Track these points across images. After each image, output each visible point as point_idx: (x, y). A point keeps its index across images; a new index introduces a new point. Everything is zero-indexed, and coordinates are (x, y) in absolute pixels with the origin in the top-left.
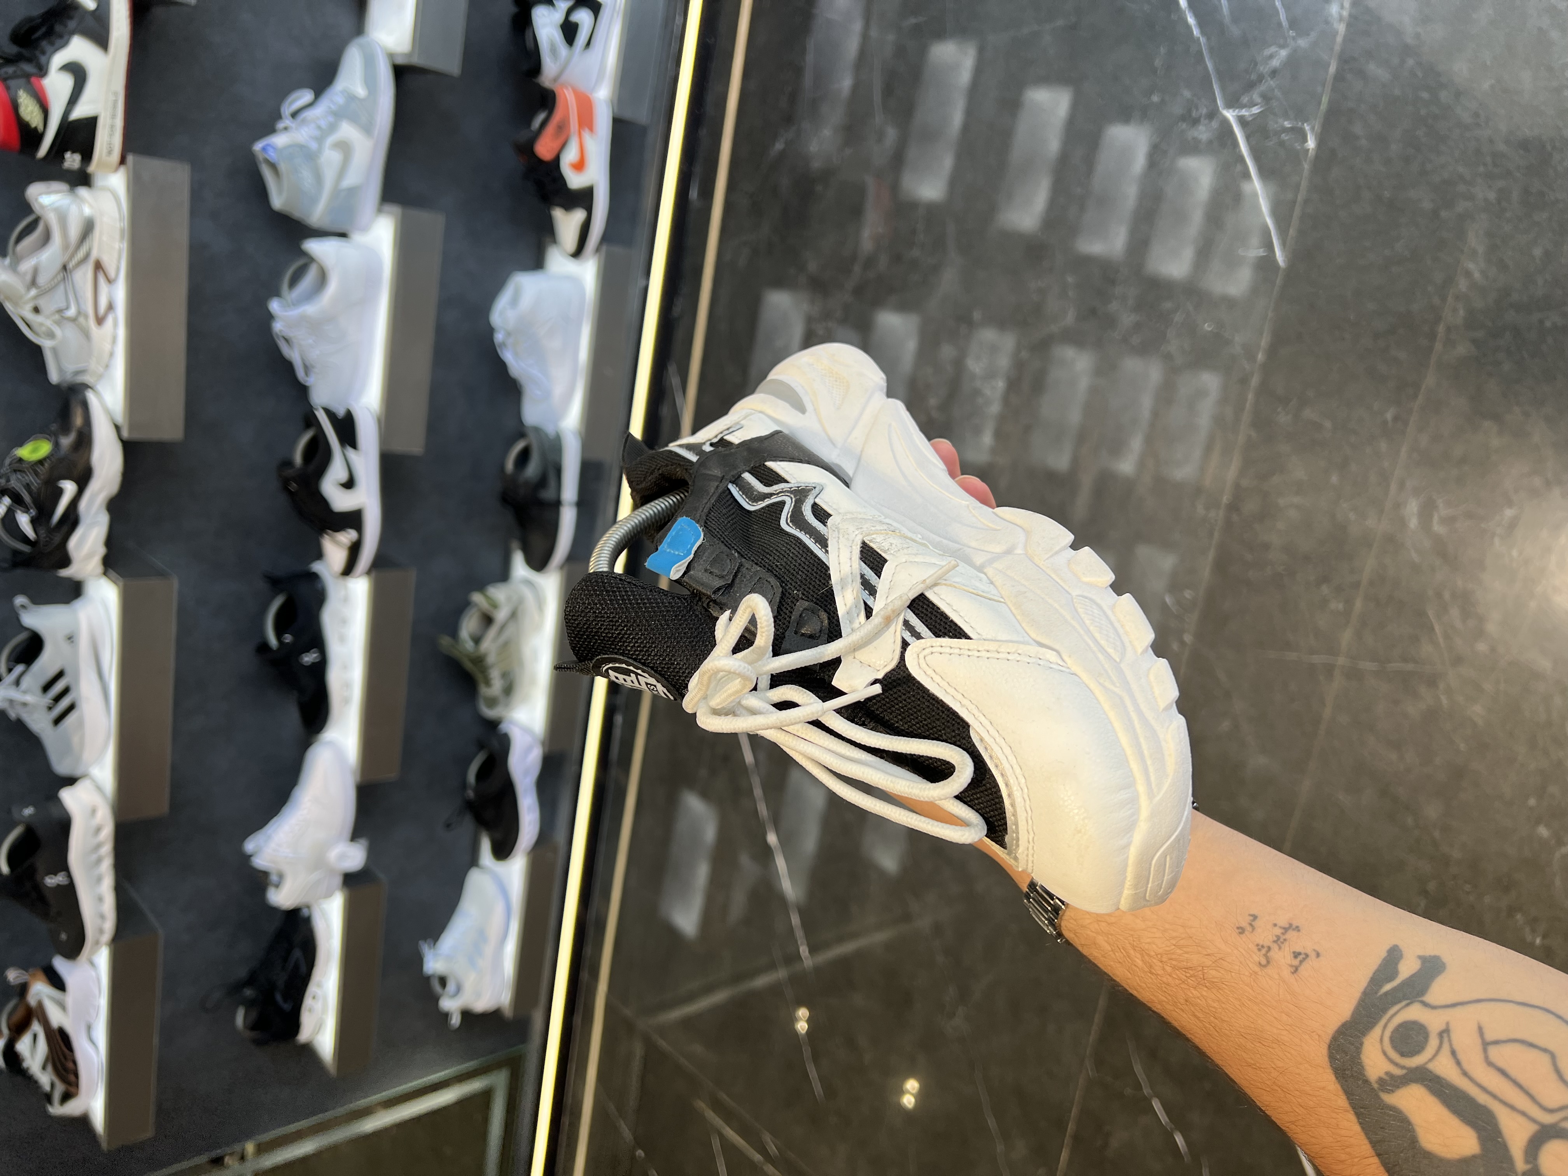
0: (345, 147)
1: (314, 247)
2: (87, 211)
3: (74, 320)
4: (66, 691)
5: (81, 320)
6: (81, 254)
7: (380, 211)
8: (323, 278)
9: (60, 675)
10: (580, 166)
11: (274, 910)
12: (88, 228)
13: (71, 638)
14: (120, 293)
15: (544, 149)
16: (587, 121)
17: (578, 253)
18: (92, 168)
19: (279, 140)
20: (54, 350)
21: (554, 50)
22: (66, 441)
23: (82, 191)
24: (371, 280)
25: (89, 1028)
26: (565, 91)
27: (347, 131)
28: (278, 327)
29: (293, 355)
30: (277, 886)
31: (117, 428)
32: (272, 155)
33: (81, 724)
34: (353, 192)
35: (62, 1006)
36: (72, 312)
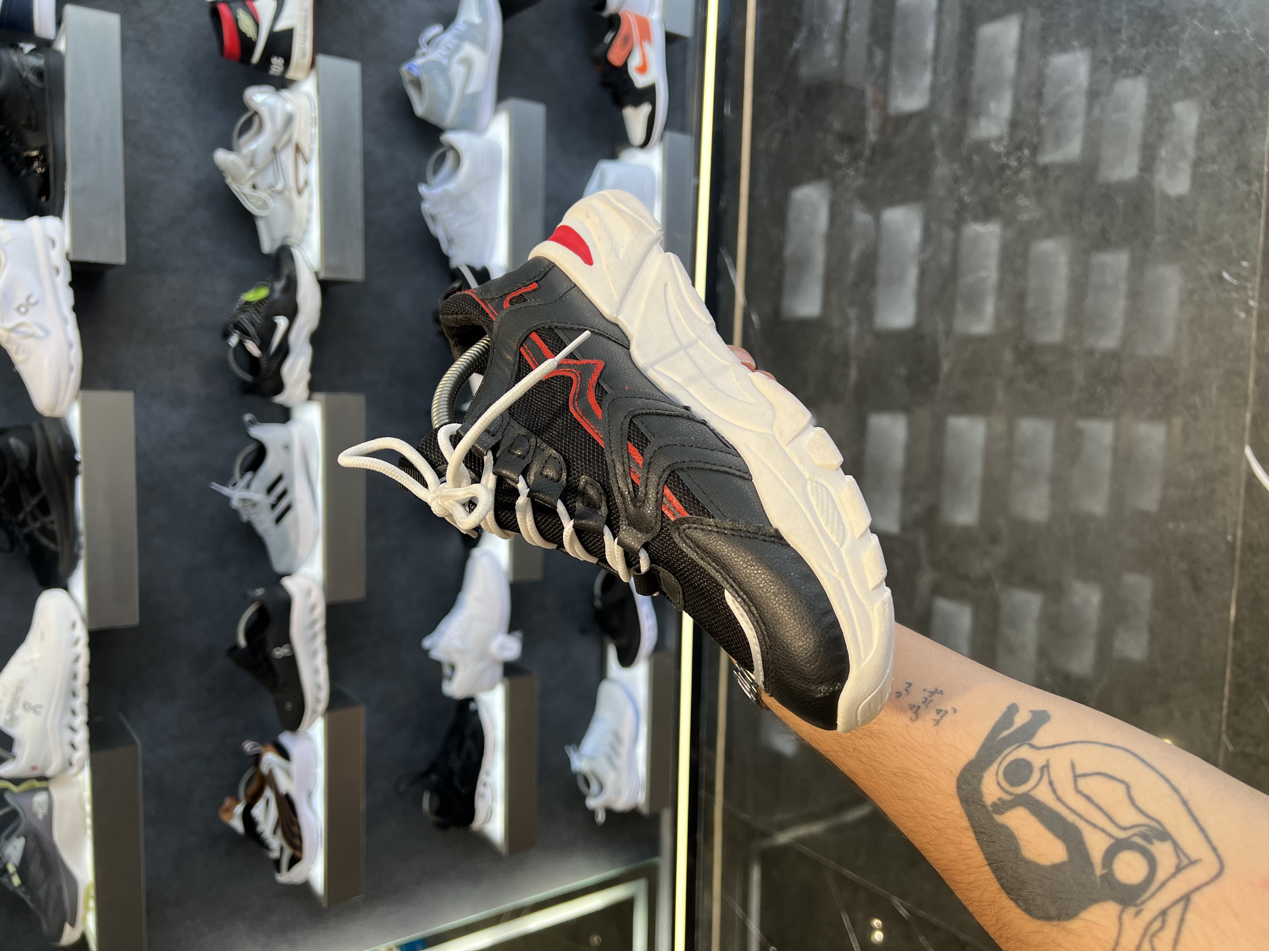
0: (467, 62)
1: (450, 137)
2: (289, 107)
3: (281, 193)
4: (284, 493)
5: (286, 193)
6: (285, 138)
7: (497, 109)
8: (458, 161)
9: (279, 479)
10: (643, 69)
12: (289, 120)
13: (287, 448)
14: (314, 171)
15: (615, 57)
16: (645, 34)
17: (646, 143)
18: (292, 72)
19: (419, 62)
20: (267, 219)
22: (279, 285)
23: (285, 93)
24: (494, 162)
25: (310, 795)
26: (628, 15)
27: (469, 50)
28: (426, 207)
29: (438, 231)
30: (450, 678)
32: (416, 72)
33: (296, 523)
34: (475, 97)
35: (288, 773)
36: (279, 187)
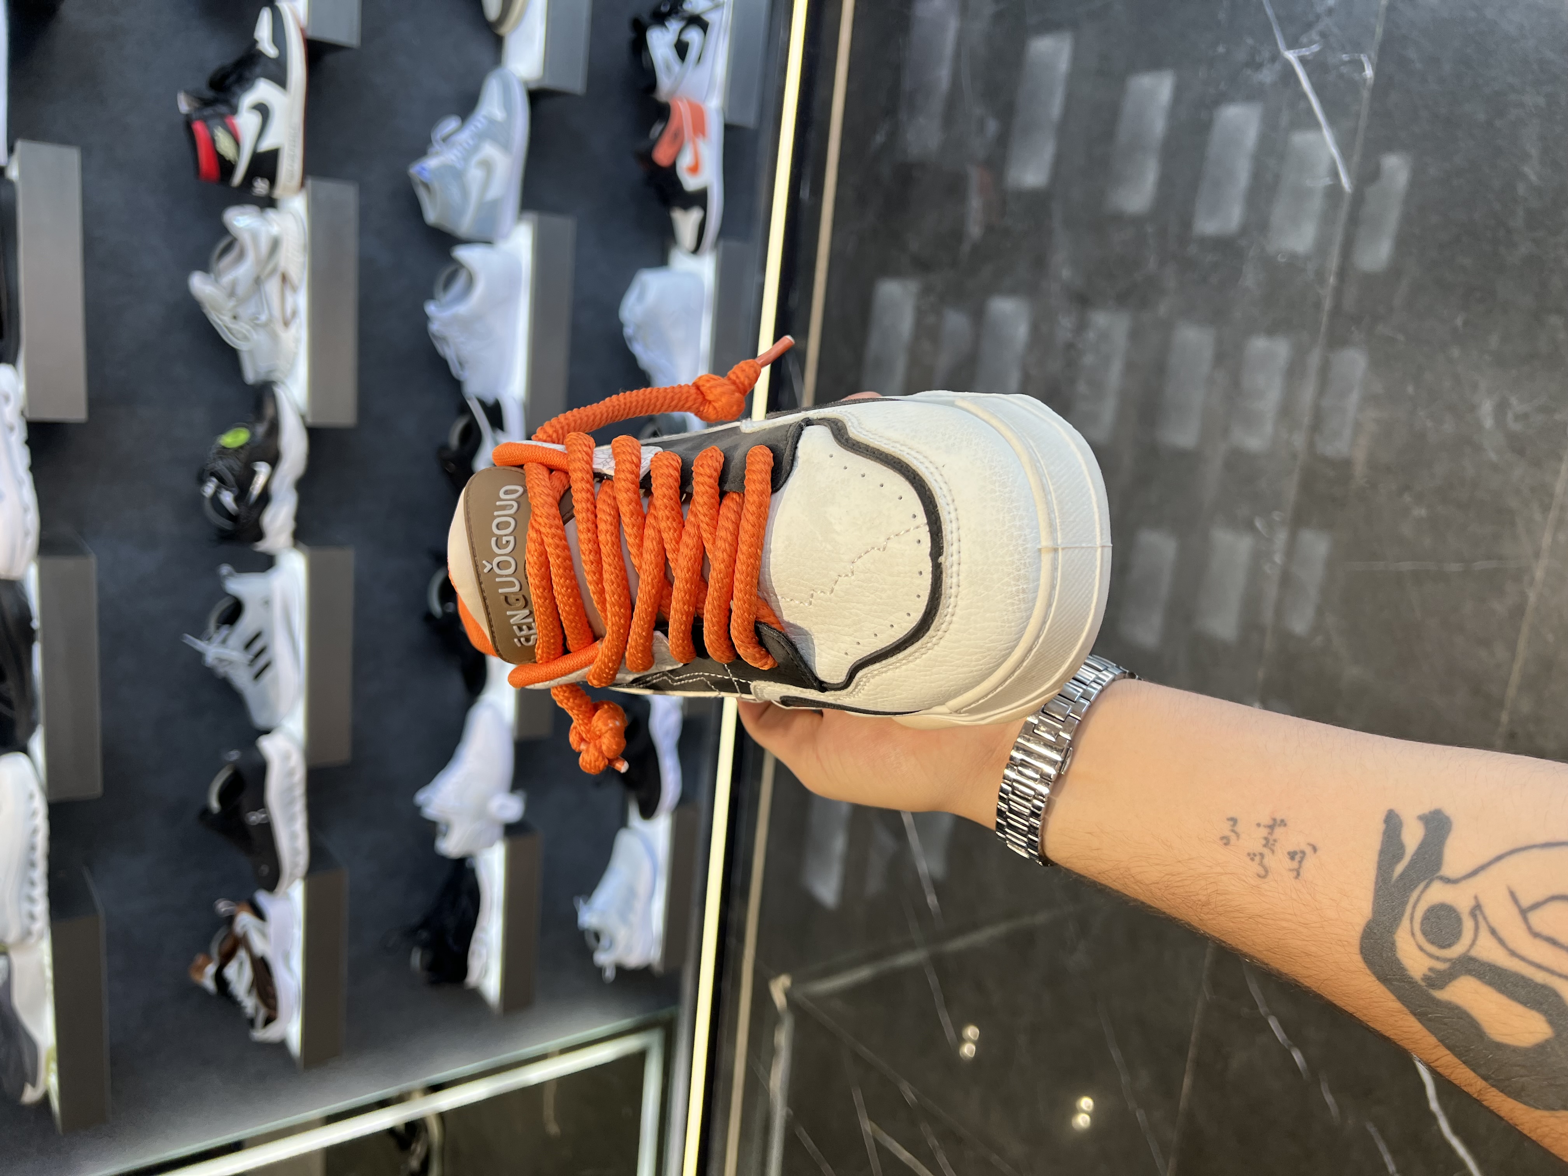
0: (487, 166)
1: (463, 253)
2: (275, 230)
3: (266, 325)
4: (263, 650)
5: (271, 325)
6: (270, 267)
7: (519, 218)
8: (471, 282)
9: (257, 636)
10: (695, 169)
11: (444, 860)
12: (275, 245)
13: (267, 603)
14: (301, 301)
15: (662, 156)
16: (699, 128)
17: (696, 250)
18: (278, 193)
19: (432, 163)
20: (251, 352)
21: (668, 68)
22: (261, 429)
23: (271, 214)
24: (513, 281)
25: (287, 957)
26: (680, 104)
27: (489, 150)
28: (435, 327)
29: (449, 352)
30: (445, 835)
31: (303, 417)
32: (427, 176)
33: (276, 679)
34: (495, 204)
35: (264, 935)
36: (263, 318)
